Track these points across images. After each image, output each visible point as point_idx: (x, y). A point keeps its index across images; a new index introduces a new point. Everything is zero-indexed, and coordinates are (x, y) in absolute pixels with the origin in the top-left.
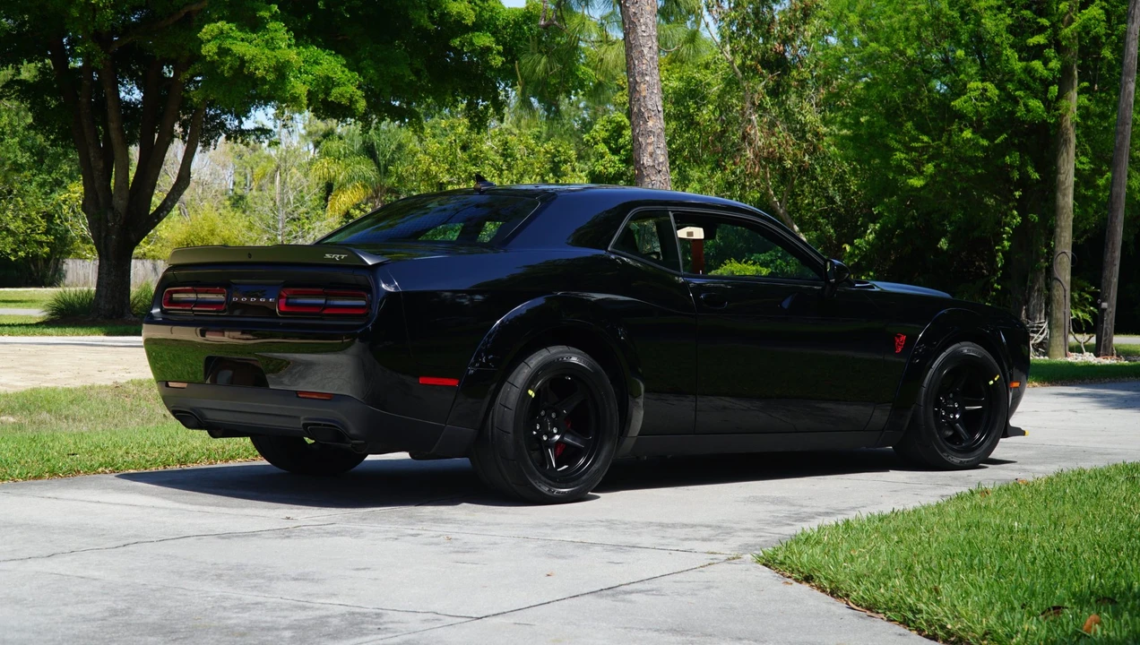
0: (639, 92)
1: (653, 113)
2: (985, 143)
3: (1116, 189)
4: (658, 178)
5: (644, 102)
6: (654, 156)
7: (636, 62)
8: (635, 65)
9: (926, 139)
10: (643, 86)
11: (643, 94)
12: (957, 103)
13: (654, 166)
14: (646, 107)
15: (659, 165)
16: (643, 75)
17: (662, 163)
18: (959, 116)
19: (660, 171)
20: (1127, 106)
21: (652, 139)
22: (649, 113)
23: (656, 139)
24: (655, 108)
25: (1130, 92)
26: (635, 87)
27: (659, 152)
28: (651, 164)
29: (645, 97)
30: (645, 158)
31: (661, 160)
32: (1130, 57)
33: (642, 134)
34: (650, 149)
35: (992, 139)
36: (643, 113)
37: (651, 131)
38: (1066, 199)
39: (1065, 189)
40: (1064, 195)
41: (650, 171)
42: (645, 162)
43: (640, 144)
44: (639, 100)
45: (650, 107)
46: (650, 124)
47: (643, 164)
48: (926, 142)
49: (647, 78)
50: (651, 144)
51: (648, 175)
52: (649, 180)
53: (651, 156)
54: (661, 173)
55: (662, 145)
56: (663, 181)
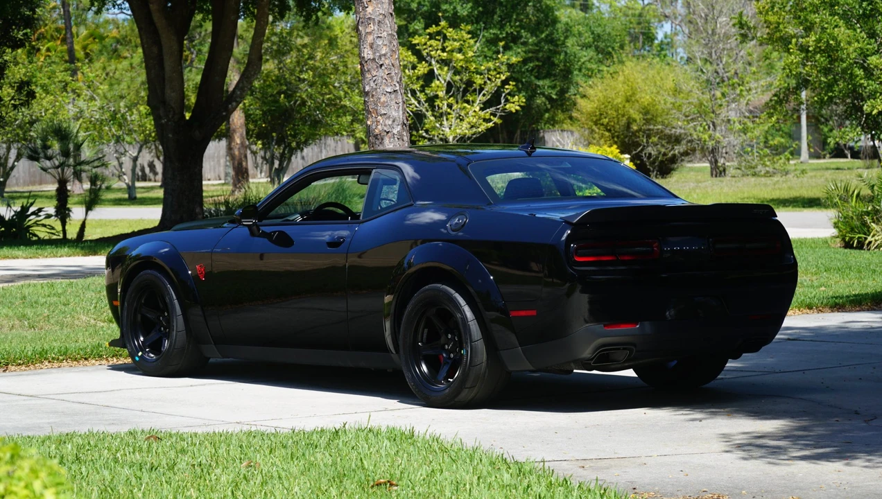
4: (382, 73)
6: (374, 47)
13: (374, 59)
15: (380, 57)
17: (385, 55)
19: (381, 65)
21: (372, 28)
27: (380, 42)
28: (371, 57)
30: (366, 50)
31: (383, 52)
33: (362, 23)
34: (370, 39)
37: (369, 18)
41: (371, 65)
42: (366, 56)
46: (369, 10)
47: (364, 57)
50: (370, 33)
51: (368, 71)
52: (370, 76)
53: (371, 47)
54: (383, 68)
55: (385, 33)
56: (385, 76)
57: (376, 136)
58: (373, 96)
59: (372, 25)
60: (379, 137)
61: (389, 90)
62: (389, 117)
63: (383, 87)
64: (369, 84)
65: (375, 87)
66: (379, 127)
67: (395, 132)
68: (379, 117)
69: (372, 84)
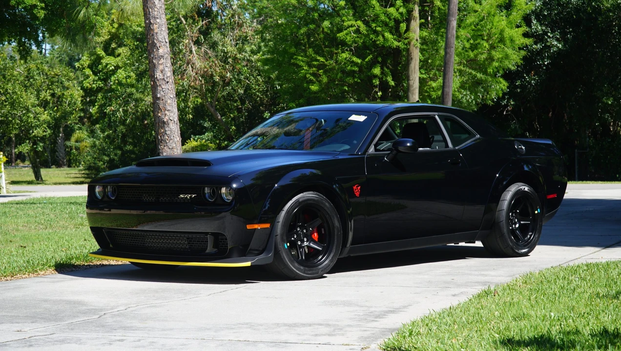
0: (153, 30)
1: (162, 44)
2: (359, 61)
3: (446, 89)
4: (168, 87)
5: (157, 36)
6: (164, 72)
7: (151, 10)
8: (149, 12)
9: (322, 59)
10: (155, 26)
11: (156, 31)
12: (340, 35)
13: (164, 79)
14: (158, 40)
15: (167, 78)
16: (155, 18)
17: (169, 77)
18: (343, 43)
19: (168, 82)
20: (451, 36)
21: (162, 61)
22: (160, 43)
23: (165, 61)
24: (164, 41)
25: (453, 27)
26: (150, 27)
27: (166, 69)
29: (157, 33)
30: (158, 74)
32: (453, 4)
33: (156, 58)
34: (161, 67)
35: (363, 59)
36: (156, 44)
37: (161, 56)
38: (414, 97)
39: (413, 90)
40: (413, 94)
41: (161, 82)
43: (154, 65)
44: (153, 35)
45: (160, 39)
46: (161, 51)
47: (157, 78)
48: (322, 62)
49: (158, 20)
50: (161, 64)
51: (160, 85)
52: (161, 88)
53: (162, 72)
54: (169, 84)
55: (169, 64)
56: (170, 89)
57: (164, 123)
58: (162, 100)
59: (162, 59)
60: (166, 123)
61: (172, 97)
62: (172, 112)
63: (169, 94)
64: (160, 93)
65: (164, 94)
66: (167, 117)
67: (175, 120)
68: (167, 112)
69: (162, 93)
